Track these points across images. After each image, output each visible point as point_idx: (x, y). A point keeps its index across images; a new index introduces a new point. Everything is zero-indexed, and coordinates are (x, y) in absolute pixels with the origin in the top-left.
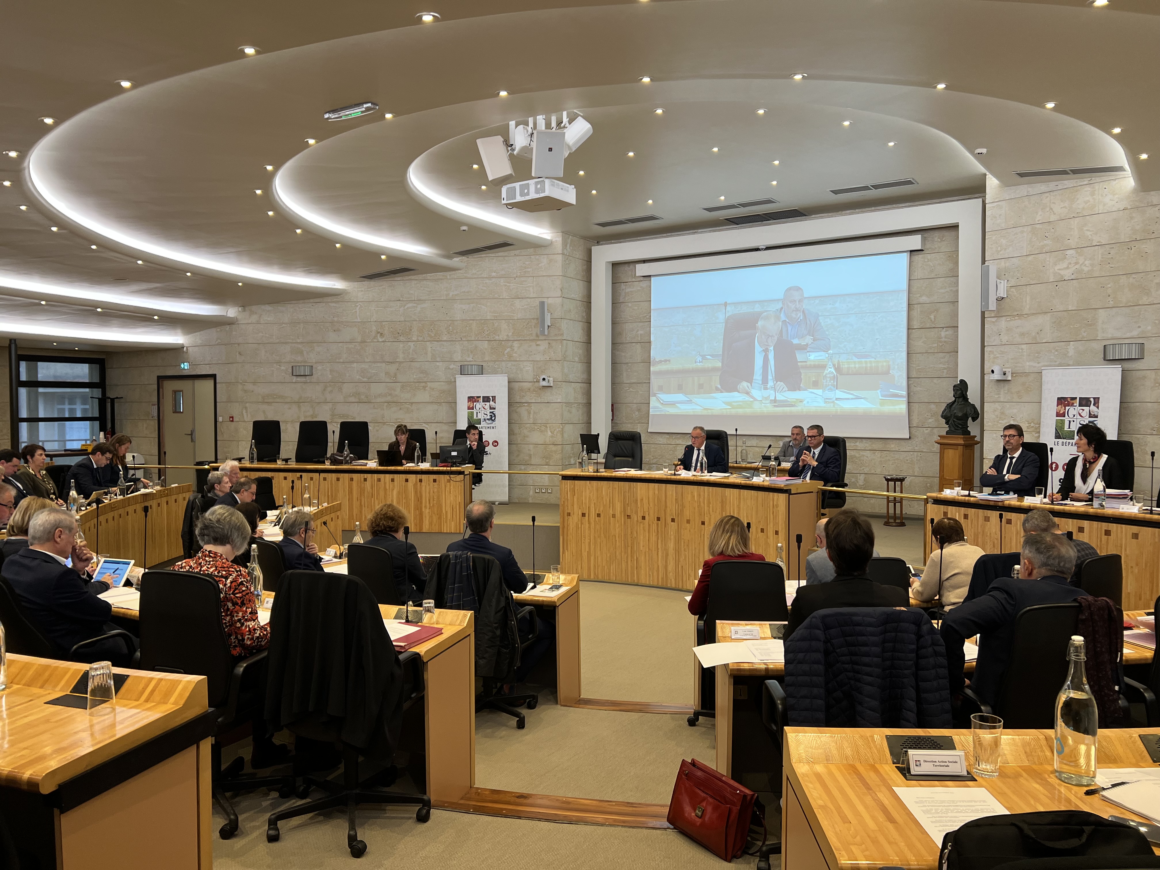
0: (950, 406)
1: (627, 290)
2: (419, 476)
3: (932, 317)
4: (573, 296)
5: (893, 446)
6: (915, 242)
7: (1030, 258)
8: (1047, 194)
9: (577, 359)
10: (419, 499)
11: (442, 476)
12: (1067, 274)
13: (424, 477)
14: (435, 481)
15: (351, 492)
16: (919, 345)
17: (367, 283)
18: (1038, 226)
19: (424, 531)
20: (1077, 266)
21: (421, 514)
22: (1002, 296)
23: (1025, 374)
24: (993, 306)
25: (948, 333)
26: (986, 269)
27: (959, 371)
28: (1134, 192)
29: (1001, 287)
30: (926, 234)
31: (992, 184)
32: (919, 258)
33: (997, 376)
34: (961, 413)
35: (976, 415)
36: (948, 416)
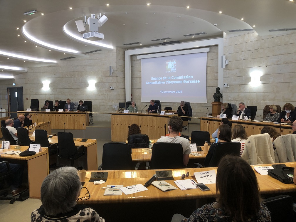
0: (215, 94)
1: (136, 63)
2: (74, 114)
3: (213, 70)
4: (120, 64)
5: (203, 105)
6: (208, 49)
7: (234, 54)
8: (238, 37)
9: (121, 82)
10: (74, 121)
11: (80, 114)
12: (243, 58)
13: (75, 114)
14: (78, 115)
15: (56, 119)
16: (209, 78)
17: (63, 61)
18: (236, 45)
19: (76, 129)
20: (245, 56)
21: (75, 124)
22: (227, 64)
23: (233, 85)
24: (224, 67)
25: (216, 74)
26: (222, 57)
27: (218, 84)
28: (259, 36)
29: (227, 62)
30: (211, 47)
31: (225, 34)
32: (209, 54)
33: (226, 86)
34: (218, 96)
35: (222, 96)
36: (215, 97)
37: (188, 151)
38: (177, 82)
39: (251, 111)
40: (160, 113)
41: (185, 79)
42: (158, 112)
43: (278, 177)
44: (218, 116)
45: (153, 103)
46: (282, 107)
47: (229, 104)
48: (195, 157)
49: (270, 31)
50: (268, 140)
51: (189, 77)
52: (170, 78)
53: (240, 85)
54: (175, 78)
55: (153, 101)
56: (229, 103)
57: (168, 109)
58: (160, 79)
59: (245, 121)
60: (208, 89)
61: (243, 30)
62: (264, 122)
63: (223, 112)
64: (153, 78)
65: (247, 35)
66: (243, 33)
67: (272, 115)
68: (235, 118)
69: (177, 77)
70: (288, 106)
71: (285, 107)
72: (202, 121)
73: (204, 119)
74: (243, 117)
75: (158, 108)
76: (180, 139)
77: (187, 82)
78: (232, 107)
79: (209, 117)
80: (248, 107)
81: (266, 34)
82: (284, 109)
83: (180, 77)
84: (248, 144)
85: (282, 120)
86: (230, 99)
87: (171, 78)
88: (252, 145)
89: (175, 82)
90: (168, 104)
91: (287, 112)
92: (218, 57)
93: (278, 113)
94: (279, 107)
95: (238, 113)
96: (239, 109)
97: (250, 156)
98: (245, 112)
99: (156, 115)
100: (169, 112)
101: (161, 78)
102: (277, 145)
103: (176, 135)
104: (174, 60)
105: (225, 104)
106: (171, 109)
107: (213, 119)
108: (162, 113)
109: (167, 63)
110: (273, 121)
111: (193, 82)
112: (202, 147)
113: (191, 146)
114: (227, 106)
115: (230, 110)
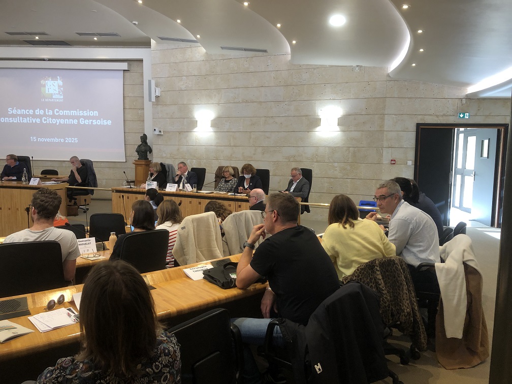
0: (139, 146)
3: (135, 104)
5: (118, 165)
6: (124, 66)
7: (169, 79)
8: (175, 50)
12: (183, 87)
16: (129, 117)
18: (172, 64)
20: (187, 84)
22: (158, 95)
23: (169, 132)
24: (153, 99)
25: (140, 112)
26: (150, 82)
27: (143, 129)
28: (206, 53)
29: (157, 91)
30: (131, 63)
31: (153, 42)
32: (127, 74)
33: (157, 132)
34: (144, 150)
35: (151, 151)
36: (139, 151)
37: (75, 252)
38: (67, 121)
39: (197, 177)
40: (29, 181)
41: (83, 117)
42: (23, 179)
43: (216, 281)
44: (143, 186)
45: (13, 161)
46: (240, 170)
47: (161, 164)
48: (91, 262)
49: (222, 48)
50: (213, 222)
51: (92, 113)
52: (51, 113)
53: (180, 133)
54: (61, 113)
55: (12, 157)
56: (163, 162)
57: (48, 173)
58: (28, 112)
59: (187, 193)
60: (126, 138)
61: (183, 40)
62: (216, 193)
63: (152, 178)
64: (12, 110)
65: (190, 49)
66: (183, 44)
67: (227, 182)
68: (171, 188)
69: (66, 112)
70: (247, 168)
71: (243, 169)
72: (114, 194)
73: (118, 191)
74: (184, 187)
75: (25, 172)
76: (56, 233)
77: (87, 122)
78: (167, 169)
79: (128, 188)
80: (193, 169)
81: (217, 52)
82: (243, 172)
83: (73, 113)
84: (182, 232)
85: (240, 190)
86: (164, 155)
87: (53, 112)
88: (188, 232)
89: (62, 121)
90: (49, 164)
91: (247, 176)
92: (143, 81)
93: (236, 179)
94: (236, 170)
95: (177, 179)
96: (178, 173)
97: (185, 250)
98: (187, 178)
99: (19, 185)
100: (50, 179)
101: (31, 112)
102: (226, 228)
103: (47, 225)
104: (58, 77)
105: (156, 164)
106: (55, 173)
107: (134, 190)
108: (34, 182)
109: (42, 82)
110: (228, 192)
111: (99, 122)
112: (106, 243)
113: (79, 243)
114: (159, 168)
115: (164, 175)
